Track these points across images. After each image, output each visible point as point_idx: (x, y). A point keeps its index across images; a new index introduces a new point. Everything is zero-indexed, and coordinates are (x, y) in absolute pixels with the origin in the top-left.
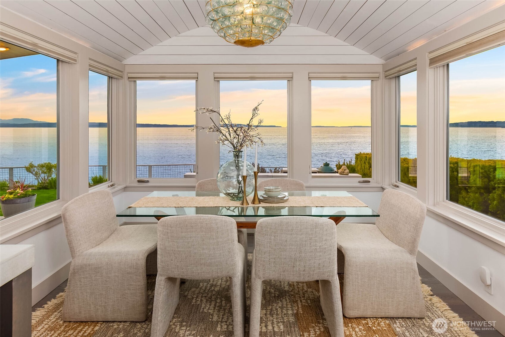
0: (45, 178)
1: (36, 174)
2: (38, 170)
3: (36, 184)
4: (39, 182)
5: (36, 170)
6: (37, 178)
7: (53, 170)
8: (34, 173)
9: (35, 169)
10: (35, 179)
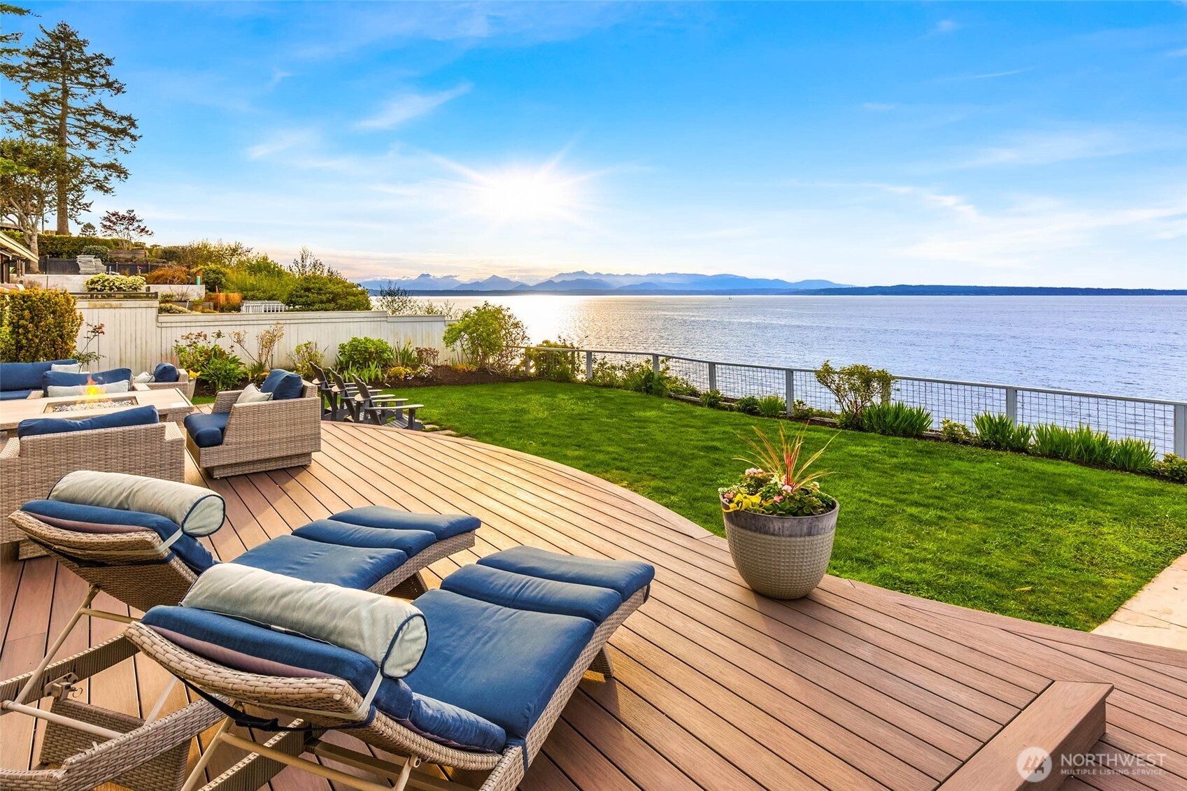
0: (856, 402)
1: (838, 391)
2: (841, 382)
3: (838, 412)
4: (843, 409)
5: (837, 382)
6: (840, 401)
7: (875, 384)
8: (833, 386)
9: (836, 378)
10: (836, 401)
